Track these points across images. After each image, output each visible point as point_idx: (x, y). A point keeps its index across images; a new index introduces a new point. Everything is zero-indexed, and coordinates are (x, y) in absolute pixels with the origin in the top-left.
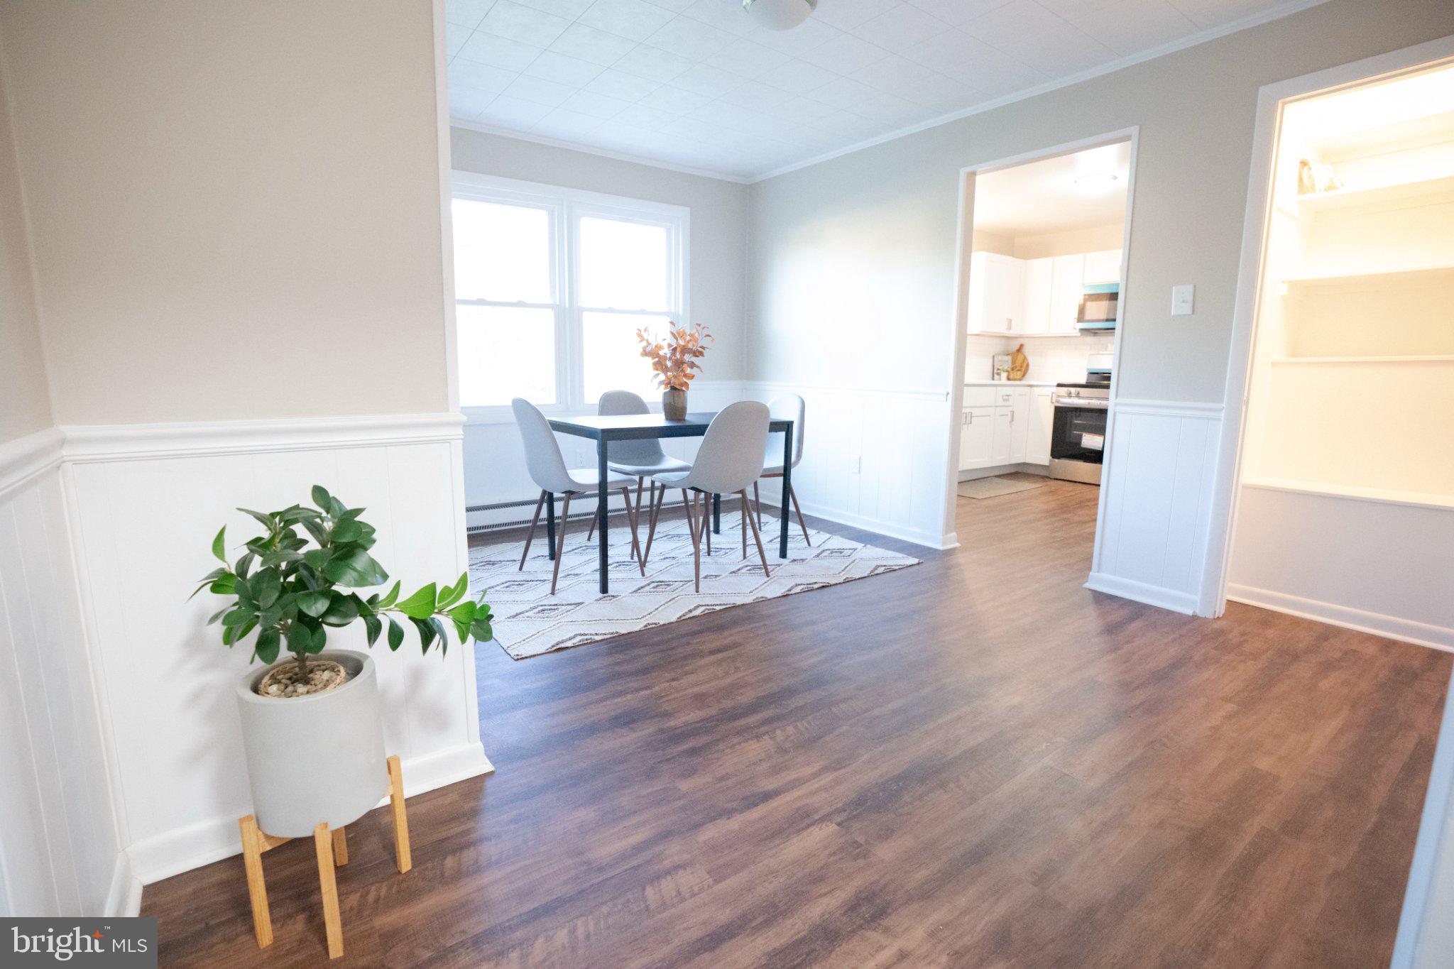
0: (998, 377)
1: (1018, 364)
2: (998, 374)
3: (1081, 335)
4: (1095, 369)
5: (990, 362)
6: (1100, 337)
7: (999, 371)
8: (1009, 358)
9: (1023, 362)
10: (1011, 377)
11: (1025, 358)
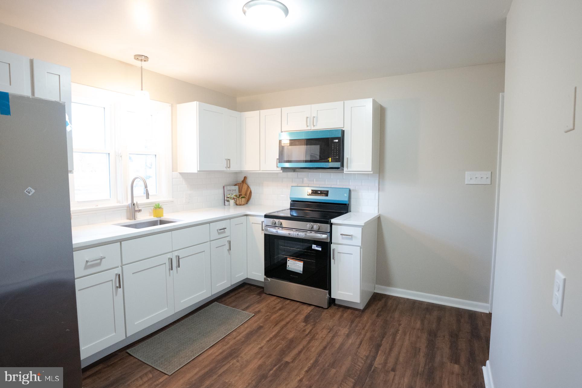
0: (228, 203)
1: (243, 193)
2: (228, 201)
3: (283, 172)
4: (296, 198)
5: (221, 191)
6: (299, 173)
7: (228, 199)
8: (237, 187)
9: (247, 191)
10: (238, 203)
11: (248, 187)
